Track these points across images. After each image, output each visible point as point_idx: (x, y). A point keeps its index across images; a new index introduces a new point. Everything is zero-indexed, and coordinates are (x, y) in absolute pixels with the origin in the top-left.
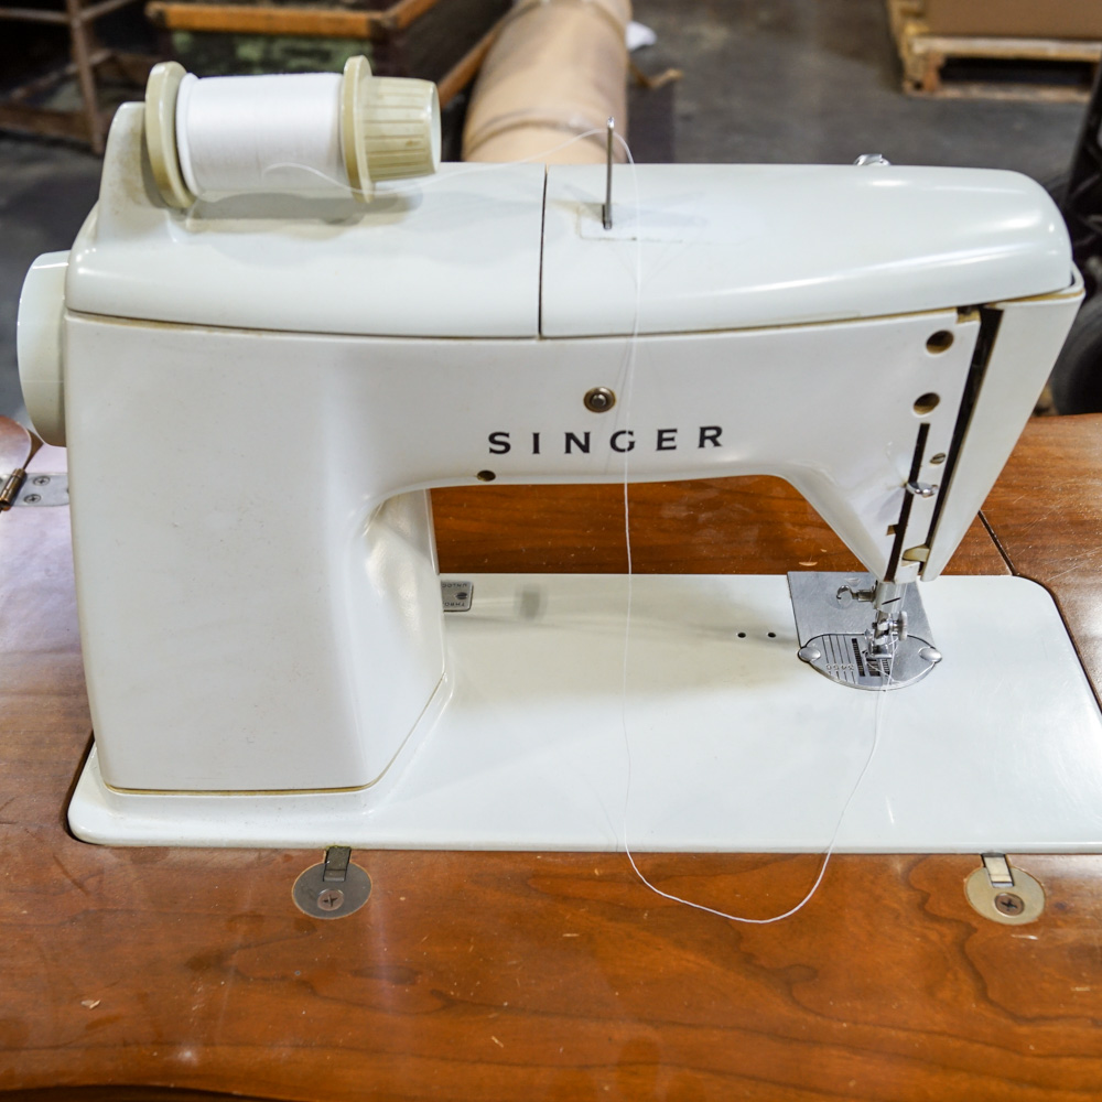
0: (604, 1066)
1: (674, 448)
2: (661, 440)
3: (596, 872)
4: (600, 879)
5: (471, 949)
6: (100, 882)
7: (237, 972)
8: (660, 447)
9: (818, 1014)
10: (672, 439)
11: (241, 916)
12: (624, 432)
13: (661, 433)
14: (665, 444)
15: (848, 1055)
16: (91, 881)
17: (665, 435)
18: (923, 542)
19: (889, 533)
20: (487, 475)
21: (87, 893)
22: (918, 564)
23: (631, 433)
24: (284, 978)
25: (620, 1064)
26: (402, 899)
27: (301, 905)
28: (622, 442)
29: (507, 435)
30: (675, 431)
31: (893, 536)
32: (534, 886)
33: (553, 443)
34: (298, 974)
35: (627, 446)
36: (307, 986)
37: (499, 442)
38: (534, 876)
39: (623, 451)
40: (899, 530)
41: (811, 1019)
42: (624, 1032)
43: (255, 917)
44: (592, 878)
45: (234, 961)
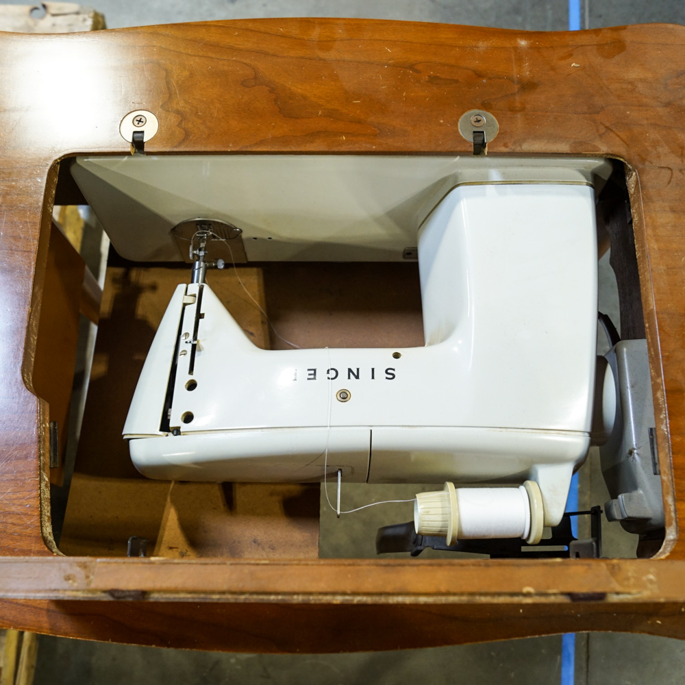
0: (341, 40)
1: (309, 370)
2: (315, 374)
3: (344, 138)
4: (342, 133)
5: (404, 94)
6: (598, 130)
7: (513, 82)
8: (315, 370)
9: (245, 64)
10: (310, 375)
11: (520, 111)
12: (332, 379)
13: (315, 379)
14: (313, 372)
15: (236, 46)
16: (603, 131)
17: (312, 377)
18: (187, 307)
19: (203, 314)
20: (397, 356)
21: (601, 123)
22: (188, 294)
23: (329, 378)
24: (490, 79)
25: (335, 41)
26: (442, 121)
27: (492, 119)
28: (333, 374)
29: (387, 378)
30: (309, 379)
31: (201, 312)
32: (376, 129)
33: (365, 374)
34: (484, 81)
35: (330, 371)
36: (480, 75)
37: (390, 374)
38: (376, 135)
39: (332, 369)
40: (199, 316)
41: (248, 61)
42: (331, 55)
43: (513, 110)
44: (347, 134)
45: (516, 88)
